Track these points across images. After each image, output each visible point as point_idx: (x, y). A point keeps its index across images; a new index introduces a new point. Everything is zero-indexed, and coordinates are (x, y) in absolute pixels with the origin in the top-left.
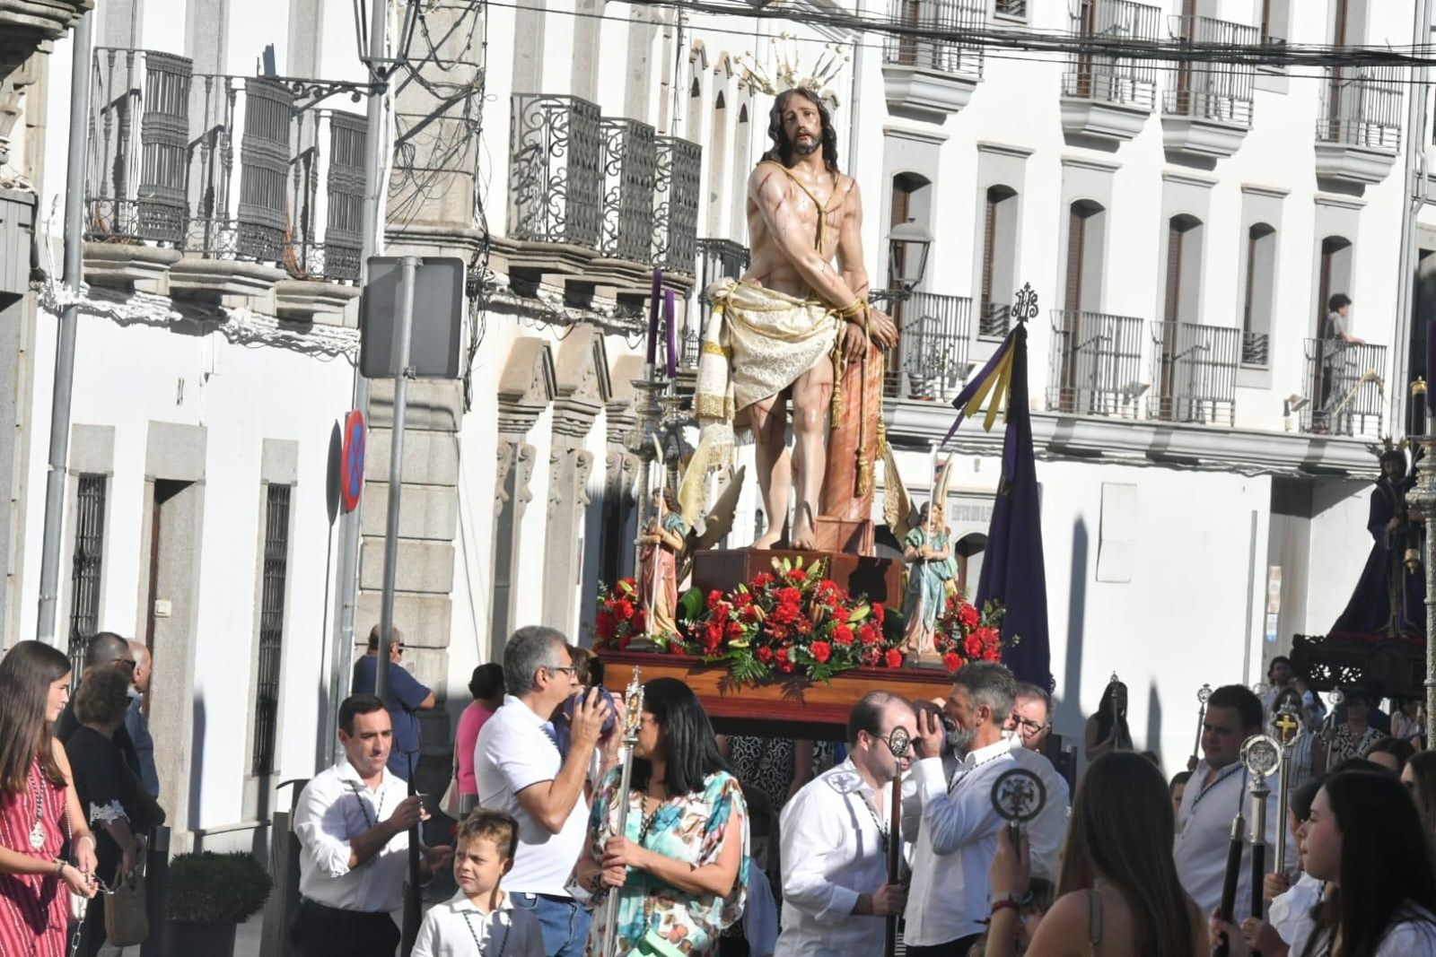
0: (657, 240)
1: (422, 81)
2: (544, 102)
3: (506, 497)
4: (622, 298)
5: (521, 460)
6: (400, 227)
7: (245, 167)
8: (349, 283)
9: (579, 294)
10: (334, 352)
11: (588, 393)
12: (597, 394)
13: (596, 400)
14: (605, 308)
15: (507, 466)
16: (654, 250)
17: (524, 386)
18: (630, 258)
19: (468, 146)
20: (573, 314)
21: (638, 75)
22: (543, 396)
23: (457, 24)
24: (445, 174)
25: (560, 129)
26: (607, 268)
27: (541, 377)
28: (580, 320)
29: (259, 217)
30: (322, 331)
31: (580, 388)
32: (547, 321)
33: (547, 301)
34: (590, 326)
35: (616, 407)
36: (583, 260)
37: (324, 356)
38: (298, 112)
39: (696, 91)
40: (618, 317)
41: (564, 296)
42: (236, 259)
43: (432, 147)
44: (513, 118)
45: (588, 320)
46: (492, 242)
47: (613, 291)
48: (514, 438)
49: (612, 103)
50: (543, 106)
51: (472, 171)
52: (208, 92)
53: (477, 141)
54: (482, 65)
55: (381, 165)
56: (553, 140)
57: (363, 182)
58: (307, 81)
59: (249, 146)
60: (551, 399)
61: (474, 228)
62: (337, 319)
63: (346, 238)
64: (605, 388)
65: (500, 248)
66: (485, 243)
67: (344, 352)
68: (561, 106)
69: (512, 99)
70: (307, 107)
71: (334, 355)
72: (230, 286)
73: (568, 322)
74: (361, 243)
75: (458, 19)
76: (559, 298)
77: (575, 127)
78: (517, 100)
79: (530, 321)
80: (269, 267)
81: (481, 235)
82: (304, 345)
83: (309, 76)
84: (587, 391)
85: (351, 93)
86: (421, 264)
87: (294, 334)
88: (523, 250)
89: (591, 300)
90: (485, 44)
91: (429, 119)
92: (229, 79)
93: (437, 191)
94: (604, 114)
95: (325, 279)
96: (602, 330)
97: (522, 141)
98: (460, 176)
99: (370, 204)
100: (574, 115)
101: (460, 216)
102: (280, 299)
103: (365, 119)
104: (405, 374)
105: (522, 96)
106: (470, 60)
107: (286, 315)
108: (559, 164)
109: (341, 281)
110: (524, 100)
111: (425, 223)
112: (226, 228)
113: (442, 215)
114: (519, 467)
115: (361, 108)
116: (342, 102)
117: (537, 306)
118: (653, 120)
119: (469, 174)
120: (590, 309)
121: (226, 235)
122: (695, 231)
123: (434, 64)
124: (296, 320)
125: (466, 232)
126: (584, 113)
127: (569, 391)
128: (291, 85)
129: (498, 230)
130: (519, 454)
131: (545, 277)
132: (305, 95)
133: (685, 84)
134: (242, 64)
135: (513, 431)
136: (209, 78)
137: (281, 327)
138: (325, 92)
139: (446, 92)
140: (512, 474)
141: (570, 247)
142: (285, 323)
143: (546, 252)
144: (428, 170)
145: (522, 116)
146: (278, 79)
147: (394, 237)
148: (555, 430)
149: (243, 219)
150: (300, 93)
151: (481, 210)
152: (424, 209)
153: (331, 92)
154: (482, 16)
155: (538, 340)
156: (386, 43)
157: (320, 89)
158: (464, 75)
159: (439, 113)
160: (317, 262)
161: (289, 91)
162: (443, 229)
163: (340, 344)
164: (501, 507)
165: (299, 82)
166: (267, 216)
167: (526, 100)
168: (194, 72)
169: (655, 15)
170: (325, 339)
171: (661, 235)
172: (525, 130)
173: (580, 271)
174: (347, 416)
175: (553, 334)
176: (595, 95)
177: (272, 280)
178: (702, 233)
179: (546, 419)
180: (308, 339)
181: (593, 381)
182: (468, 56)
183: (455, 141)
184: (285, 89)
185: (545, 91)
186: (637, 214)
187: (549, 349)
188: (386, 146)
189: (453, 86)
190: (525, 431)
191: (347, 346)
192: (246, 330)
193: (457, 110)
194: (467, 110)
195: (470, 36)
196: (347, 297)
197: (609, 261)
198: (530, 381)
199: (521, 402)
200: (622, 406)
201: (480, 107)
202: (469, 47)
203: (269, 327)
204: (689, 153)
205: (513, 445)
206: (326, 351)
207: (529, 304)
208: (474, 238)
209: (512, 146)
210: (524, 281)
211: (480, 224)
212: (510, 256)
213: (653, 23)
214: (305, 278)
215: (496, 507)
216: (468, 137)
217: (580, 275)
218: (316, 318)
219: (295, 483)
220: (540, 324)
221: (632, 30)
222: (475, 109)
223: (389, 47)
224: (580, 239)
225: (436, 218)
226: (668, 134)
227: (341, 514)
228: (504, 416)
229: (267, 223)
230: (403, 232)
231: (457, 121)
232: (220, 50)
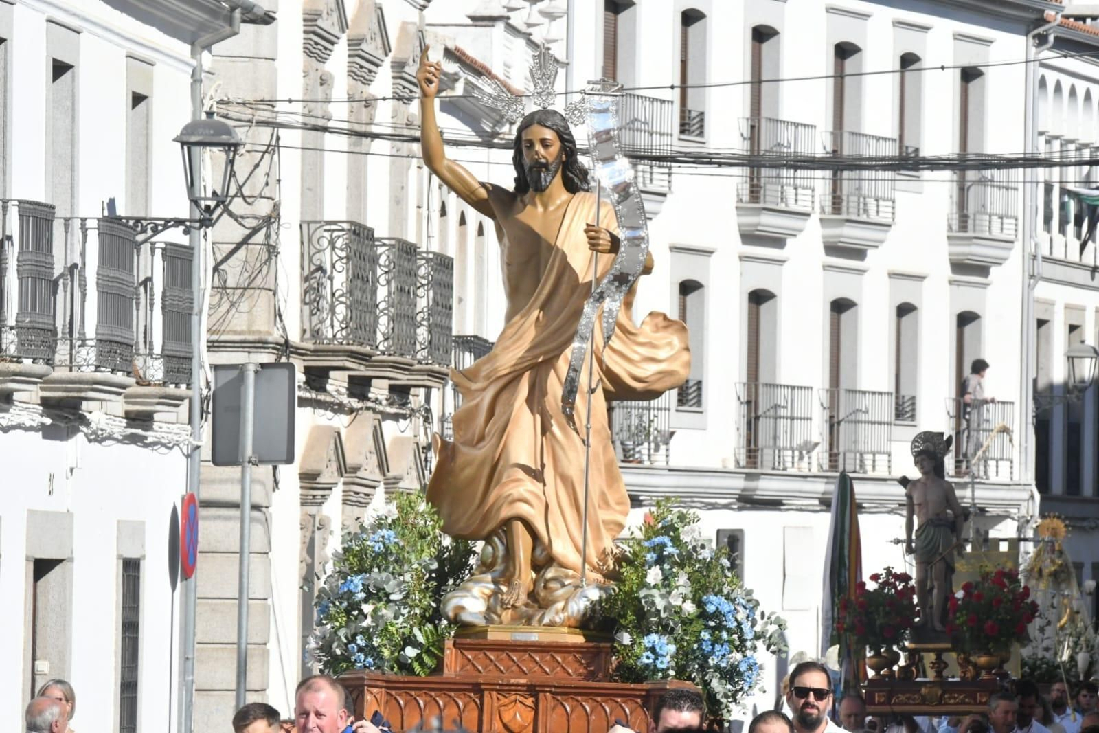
0: (420, 338)
1: (231, 214)
2: (327, 227)
3: (309, 561)
4: (392, 389)
5: (319, 529)
6: (215, 337)
7: (101, 293)
8: (183, 386)
9: (359, 387)
10: (171, 445)
11: (370, 470)
12: (377, 471)
13: (377, 475)
14: (380, 397)
15: (308, 534)
16: (418, 347)
17: (321, 466)
18: (402, 355)
19: (269, 266)
20: (355, 404)
21: (398, 201)
22: (336, 474)
23: (257, 166)
24: (252, 291)
25: (342, 250)
26: (382, 364)
27: (333, 458)
28: (361, 409)
29: (112, 335)
30: (160, 428)
31: (365, 466)
32: (335, 411)
33: (334, 393)
34: (370, 413)
35: (393, 481)
36: (364, 358)
37: (163, 450)
38: (138, 245)
39: (443, 213)
40: (391, 404)
41: (348, 389)
42: (96, 371)
43: (239, 269)
44: (302, 243)
45: (368, 409)
46: (292, 347)
47: (386, 383)
48: (312, 510)
49: (381, 228)
50: (325, 230)
51: (273, 288)
52: (66, 232)
53: (276, 263)
54: (277, 199)
55: (202, 286)
56: (335, 258)
57: (191, 301)
58: (145, 219)
59: (103, 276)
60: (342, 476)
61: (276, 335)
62: (171, 417)
63: (177, 348)
64: (383, 465)
65: (298, 351)
66: (285, 347)
67: (178, 445)
68: (343, 230)
69: (301, 226)
70: (146, 241)
71: (170, 448)
72: (91, 394)
73: (352, 411)
74: (191, 353)
75: (257, 162)
76: (344, 390)
77: (354, 247)
78: (305, 226)
79: (322, 412)
80: (120, 377)
81: (282, 341)
82: (150, 440)
83: (142, 215)
84: (369, 468)
85: (182, 228)
86: (259, 369)
87: (140, 432)
88: (315, 352)
89: (369, 391)
90: (279, 181)
91: (238, 247)
92: (84, 220)
93: (244, 306)
94: (376, 235)
95: (165, 384)
96: (379, 416)
97: (311, 261)
98: (264, 292)
99: (195, 319)
100: (353, 237)
101: (263, 326)
102: (127, 403)
103: (191, 248)
104: (249, 462)
105: (309, 223)
106: (268, 195)
107: (132, 416)
108: (340, 280)
109: (177, 385)
110: (309, 226)
111: (235, 333)
112: (83, 345)
113: (250, 325)
114: (318, 535)
115: (184, 240)
116: (176, 236)
117: (328, 399)
118: (411, 238)
119: (270, 290)
120: (369, 399)
121: (84, 351)
122: (450, 329)
123: (241, 200)
124: (140, 419)
125: (270, 339)
126: (361, 234)
127: (356, 469)
128: (131, 223)
129: (295, 338)
130: (317, 524)
131: (332, 374)
132: (144, 231)
133: (436, 207)
134: (91, 208)
135: (312, 504)
136: (67, 220)
137: (129, 426)
138: (160, 228)
139: (252, 223)
140: (312, 540)
141: (355, 348)
142: (132, 423)
143: (335, 352)
144: (236, 288)
145: (310, 240)
146: (120, 218)
147: (213, 346)
148: (345, 502)
149: (99, 337)
150: (139, 229)
151: (281, 320)
152: (234, 321)
153: (165, 227)
154: (276, 156)
155: (330, 427)
156: (203, 184)
157: (156, 225)
158: (263, 208)
159: (246, 241)
160: (156, 370)
161: (131, 228)
162: (251, 338)
163: (176, 438)
164: (305, 568)
165: (138, 220)
166: (119, 334)
167: (313, 226)
168: (56, 215)
169: (410, 150)
170: (164, 435)
171: (422, 333)
172: (313, 251)
173: (362, 368)
174: (183, 499)
175: (341, 421)
176: (365, 219)
177: (124, 387)
178: (454, 333)
179: (337, 494)
180: (151, 437)
181: (374, 459)
182: (267, 192)
183: (258, 264)
184: (126, 225)
185: (326, 218)
186: (404, 317)
187: (339, 434)
188: (206, 270)
189: (256, 218)
190: (321, 504)
191: (181, 439)
192: (102, 430)
193: (260, 237)
194: (268, 236)
195: (268, 174)
196: (181, 399)
197: (385, 358)
198: (325, 462)
199: (319, 480)
200: (397, 479)
201: (277, 233)
202: (267, 184)
203: (119, 427)
204: (443, 264)
205: (313, 516)
206: (164, 445)
207: (322, 397)
208: (277, 344)
209: (302, 267)
210: (317, 378)
211: (281, 332)
212: (306, 358)
213: (408, 157)
214: (149, 385)
215: (301, 569)
216: (270, 258)
217: (362, 371)
218: (156, 416)
219: (144, 557)
220: (329, 414)
221: (393, 163)
222: (273, 236)
223: (205, 187)
224: (362, 341)
225: (244, 328)
226: (424, 249)
227: (181, 581)
228: (305, 492)
229: (119, 339)
230: (217, 342)
231: (259, 247)
232: (73, 196)
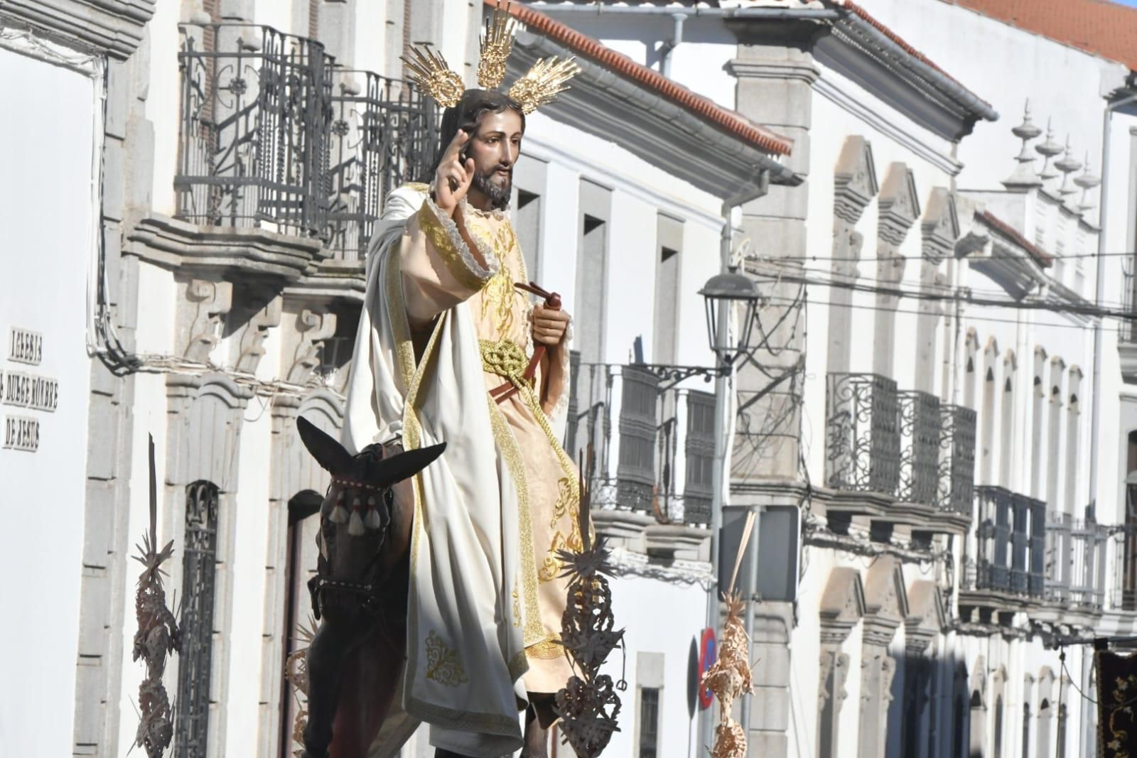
0: (942, 487)
1: (757, 365)
2: (852, 379)
3: (827, 695)
4: (915, 534)
5: (838, 665)
6: (740, 481)
7: (623, 436)
8: (703, 526)
9: (881, 531)
10: (691, 581)
11: (890, 611)
12: (897, 612)
13: (896, 615)
14: (902, 542)
15: (827, 671)
16: (940, 495)
17: (841, 606)
18: (922, 502)
19: (793, 415)
20: (877, 547)
21: (925, 355)
22: (855, 614)
23: (783, 319)
24: (775, 438)
25: (866, 400)
26: (905, 511)
27: (853, 598)
28: (882, 553)
29: (633, 476)
30: (682, 565)
31: (884, 607)
32: (857, 553)
33: (856, 537)
34: (891, 558)
35: (912, 622)
36: (886, 504)
37: (684, 584)
38: (662, 392)
39: (970, 367)
40: (913, 548)
41: (870, 533)
42: (616, 509)
43: (764, 416)
44: (828, 391)
45: (889, 552)
46: (814, 491)
47: (908, 529)
48: (832, 647)
49: (905, 378)
50: (852, 382)
51: (797, 435)
52: (592, 377)
53: (801, 411)
54: (803, 351)
55: (726, 431)
56: (860, 409)
57: (713, 446)
58: (668, 367)
59: (626, 419)
60: (861, 615)
61: (799, 479)
62: (693, 555)
63: (699, 490)
64: (903, 606)
65: (819, 495)
66: (808, 492)
67: (699, 581)
68: (867, 382)
69: (827, 377)
70: (669, 387)
71: (691, 583)
72: (611, 531)
73: (873, 554)
74: (712, 494)
75: (783, 314)
76: (866, 534)
77: (877, 398)
78: (831, 378)
79: (843, 553)
80: (641, 514)
81: (804, 486)
82: (668, 576)
83: (668, 362)
84: (889, 609)
85: (703, 376)
86: (765, 510)
87: (660, 567)
88: (838, 497)
89: (891, 535)
90: (805, 334)
91: (760, 395)
92: (608, 367)
93: (769, 452)
94: (900, 387)
95: (685, 523)
96: (900, 560)
97: (835, 409)
98: (788, 439)
99: (717, 463)
100: (876, 389)
101: (786, 470)
102: (649, 540)
103: (715, 396)
104: (753, 599)
105: (834, 374)
106: (794, 347)
107: (653, 553)
108: (864, 428)
109: (697, 525)
110: (837, 378)
111: (760, 477)
112: (607, 484)
113: (774, 470)
114: (837, 671)
115: (710, 388)
116: (697, 383)
117: (849, 542)
118: (937, 392)
119: (794, 437)
120: (890, 543)
121: (607, 490)
122: (971, 479)
123: (766, 351)
124: (662, 557)
125: (793, 483)
126: (884, 388)
127: (875, 610)
128: (656, 370)
129: (817, 481)
130: (836, 661)
131: (855, 518)
132: (667, 378)
133: (962, 363)
134: (618, 355)
135: (832, 642)
136: (593, 366)
137: (650, 562)
138: (683, 376)
139: (776, 373)
140: (831, 677)
141: (875, 494)
142: (653, 559)
143: (856, 498)
144: (761, 434)
145: (835, 391)
146: (646, 366)
147: (736, 489)
148: (865, 640)
149: (621, 477)
150: (663, 376)
151: (804, 466)
152: (760, 466)
153: (688, 375)
154: (803, 311)
155: (850, 570)
156: (729, 335)
157: (679, 373)
158: (789, 359)
159: (769, 389)
160: (677, 510)
161: (655, 375)
162: (774, 482)
163: (696, 575)
164: (823, 702)
165: (662, 368)
166: (638, 474)
167: (838, 378)
168: (582, 361)
169: (938, 308)
170: (685, 572)
171: (946, 483)
172: (838, 401)
173: (883, 513)
174: (702, 632)
175: (861, 564)
176: (891, 372)
177: (644, 525)
178: (977, 481)
179: (857, 632)
180: (670, 572)
181: (894, 601)
182: (793, 344)
183: (783, 411)
184: (651, 373)
185: (853, 370)
186: (927, 467)
187: (859, 576)
188: (730, 417)
189: (780, 368)
190: (841, 642)
191: (701, 576)
192: (623, 565)
193: (785, 385)
194: (792, 387)
195: (794, 328)
196: (701, 537)
197: (905, 504)
198: (845, 601)
199: (838, 619)
200: (917, 621)
201: (802, 384)
202: (793, 337)
203: (641, 562)
204: (966, 417)
205: (832, 654)
206: (687, 581)
207: (842, 540)
208: (800, 488)
209: (827, 414)
210: (838, 522)
211: (804, 476)
212: (828, 502)
213: (936, 314)
214: (668, 523)
215: (819, 703)
216: (793, 408)
217: (883, 516)
218: (677, 554)
219: (662, 687)
220: (851, 555)
221: (920, 321)
222: (798, 385)
223: (731, 339)
224: (882, 487)
225: (769, 472)
226: (949, 402)
227: (700, 710)
228: (825, 630)
229: (639, 479)
230: (743, 485)
231: (784, 396)
232: (600, 344)
